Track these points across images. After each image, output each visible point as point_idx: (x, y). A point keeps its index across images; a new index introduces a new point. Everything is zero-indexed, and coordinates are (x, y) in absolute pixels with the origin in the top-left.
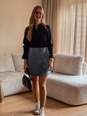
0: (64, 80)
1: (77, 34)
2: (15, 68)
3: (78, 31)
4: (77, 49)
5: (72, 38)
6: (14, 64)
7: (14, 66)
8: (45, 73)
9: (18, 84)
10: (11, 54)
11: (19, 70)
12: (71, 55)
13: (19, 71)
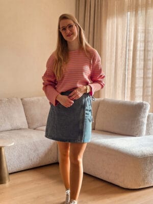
0: (114, 145)
1: (138, 62)
2: (28, 123)
3: (138, 57)
4: (137, 90)
5: (128, 70)
6: (26, 116)
7: (27, 119)
8: (81, 139)
9: (33, 151)
10: (22, 99)
11: (35, 127)
12: (126, 100)
13: (35, 129)
